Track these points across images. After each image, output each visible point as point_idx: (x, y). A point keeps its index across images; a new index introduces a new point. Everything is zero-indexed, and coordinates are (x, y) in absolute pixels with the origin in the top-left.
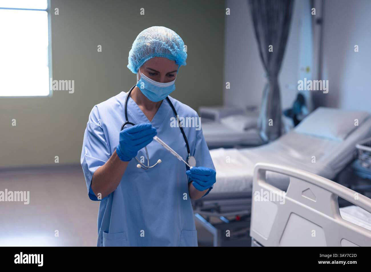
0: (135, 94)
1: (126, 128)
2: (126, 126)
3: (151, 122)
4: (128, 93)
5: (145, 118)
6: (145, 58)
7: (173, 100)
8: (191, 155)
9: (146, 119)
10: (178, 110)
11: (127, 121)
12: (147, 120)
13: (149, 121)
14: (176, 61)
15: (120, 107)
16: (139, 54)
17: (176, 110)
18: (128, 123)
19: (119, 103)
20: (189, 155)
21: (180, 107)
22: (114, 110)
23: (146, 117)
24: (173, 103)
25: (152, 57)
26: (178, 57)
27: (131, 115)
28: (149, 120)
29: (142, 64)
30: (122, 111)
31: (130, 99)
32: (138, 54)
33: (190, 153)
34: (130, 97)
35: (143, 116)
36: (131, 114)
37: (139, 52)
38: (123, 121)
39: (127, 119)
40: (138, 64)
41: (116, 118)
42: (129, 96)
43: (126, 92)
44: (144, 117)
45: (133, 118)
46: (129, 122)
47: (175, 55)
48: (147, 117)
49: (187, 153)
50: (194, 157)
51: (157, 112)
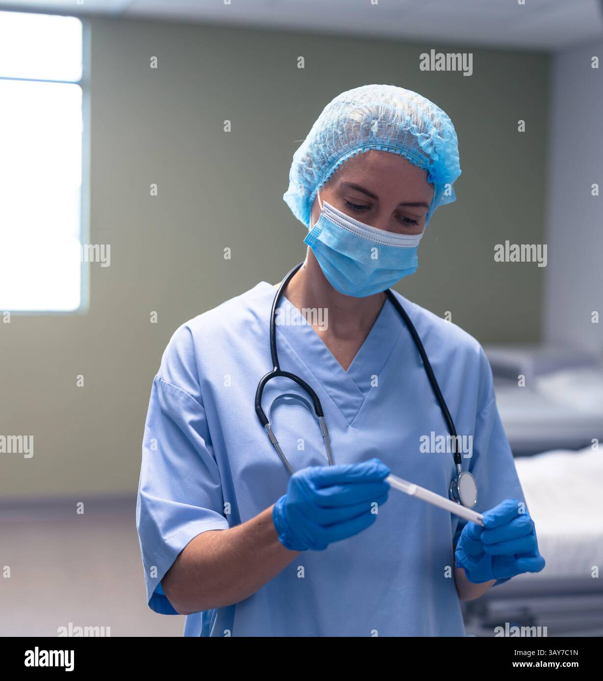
0: (301, 288)
1: (272, 388)
2: (271, 382)
3: (346, 370)
4: (279, 286)
5: (329, 358)
6: (341, 155)
7: (413, 309)
8: (463, 470)
9: (333, 361)
10: (426, 337)
11: (276, 368)
12: (334, 366)
13: (340, 368)
14: (428, 173)
15: (256, 327)
16: (325, 146)
17: (421, 335)
18: (278, 373)
19: (251, 317)
20: (457, 470)
21: (431, 328)
22: (236, 337)
23: (334, 357)
24: (411, 317)
25: (359, 150)
26: (436, 158)
27: (288, 351)
28: (342, 364)
29: (328, 175)
30: (260, 339)
31: (286, 304)
32: (321, 146)
33: (460, 463)
34: (285, 298)
35: (323, 352)
36: (287, 346)
37: (324, 142)
38: (264, 368)
39: (275, 361)
40: (316, 179)
41: (241, 362)
42: (283, 294)
43: (273, 284)
44: (326, 356)
45: (294, 359)
46: (282, 369)
47: (430, 151)
48: (337, 358)
49: (454, 462)
50: (474, 477)
51: (363, 342)
